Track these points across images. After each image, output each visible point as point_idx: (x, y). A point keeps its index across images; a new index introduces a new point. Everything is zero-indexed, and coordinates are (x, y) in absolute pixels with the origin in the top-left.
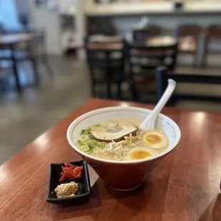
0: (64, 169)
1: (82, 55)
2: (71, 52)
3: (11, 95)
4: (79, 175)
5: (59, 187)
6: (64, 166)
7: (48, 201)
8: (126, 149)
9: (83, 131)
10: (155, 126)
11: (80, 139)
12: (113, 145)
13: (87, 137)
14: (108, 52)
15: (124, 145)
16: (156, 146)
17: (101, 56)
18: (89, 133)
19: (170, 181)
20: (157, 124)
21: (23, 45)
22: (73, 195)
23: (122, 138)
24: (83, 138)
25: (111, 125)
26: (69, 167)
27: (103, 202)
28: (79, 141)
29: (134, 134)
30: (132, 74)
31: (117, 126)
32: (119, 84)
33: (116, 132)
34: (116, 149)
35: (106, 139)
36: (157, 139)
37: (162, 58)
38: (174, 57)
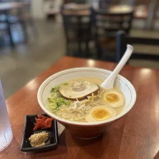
0: (37, 120)
1: (59, 19)
2: (51, 17)
3: (7, 50)
4: (49, 126)
5: (33, 136)
6: (37, 118)
7: (22, 150)
8: (89, 107)
9: (53, 89)
10: (114, 86)
11: (50, 97)
12: (77, 104)
13: (56, 95)
14: (80, 17)
15: (87, 104)
16: (114, 105)
17: (74, 20)
18: (58, 91)
19: (125, 131)
20: (115, 84)
21: (15, 11)
22: (43, 144)
23: (85, 98)
24: (52, 95)
25: (77, 84)
26: (41, 118)
27: (69, 149)
28: (49, 99)
29: (96, 93)
30: (97, 35)
31: (82, 85)
32: (87, 42)
33: (81, 91)
34: (80, 108)
35: (72, 97)
36: (115, 98)
37: (121, 23)
38: (130, 22)
